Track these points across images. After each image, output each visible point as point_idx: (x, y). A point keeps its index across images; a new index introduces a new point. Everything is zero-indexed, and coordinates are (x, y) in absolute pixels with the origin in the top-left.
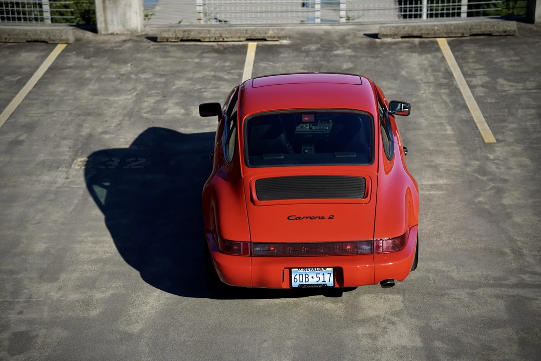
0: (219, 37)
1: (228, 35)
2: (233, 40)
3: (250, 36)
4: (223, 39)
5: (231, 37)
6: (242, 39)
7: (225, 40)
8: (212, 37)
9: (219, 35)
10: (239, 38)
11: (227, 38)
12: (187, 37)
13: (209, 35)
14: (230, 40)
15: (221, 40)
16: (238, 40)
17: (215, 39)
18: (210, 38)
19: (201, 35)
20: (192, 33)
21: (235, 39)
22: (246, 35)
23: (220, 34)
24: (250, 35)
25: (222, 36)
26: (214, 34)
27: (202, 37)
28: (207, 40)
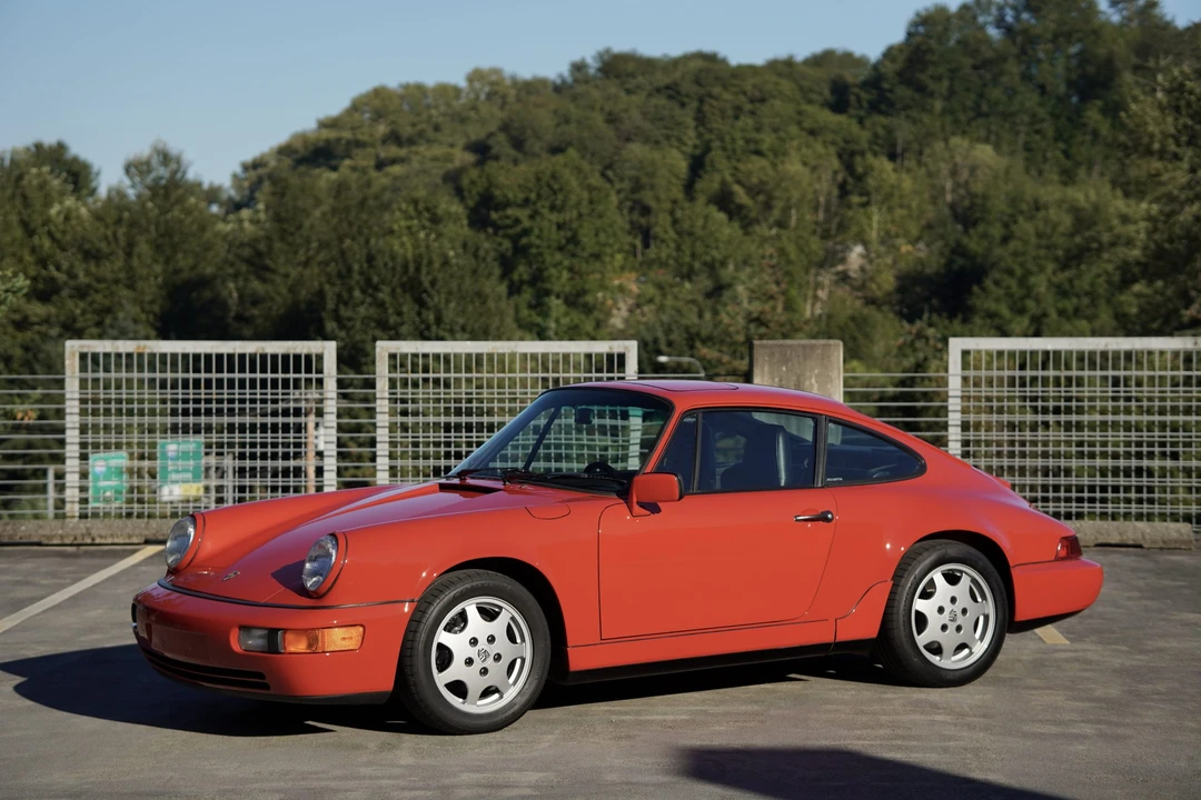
0: (83, 535)
1: (103, 533)
2: (116, 541)
3: (155, 535)
4: (93, 539)
5: (112, 536)
6: (135, 540)
7: (98, 541)
8: (68, 536)
9: (84, 531)
10: (130, 536)
11: (101, 537)
12: (10, 537)
13: (60, 532)
14: (109, 541)
15: (89, 541)
16: (127, 541)
17: (75, 539)
18: (62, 537)
19: (41, 532)
20: (23, 528)
21: (121, 541)
22: (146, 532)
23: (88, 529)
24: (154, 531)
25: (90, 534)
26: (73, 528)
27: (44, 536)
28: (55, 542)
